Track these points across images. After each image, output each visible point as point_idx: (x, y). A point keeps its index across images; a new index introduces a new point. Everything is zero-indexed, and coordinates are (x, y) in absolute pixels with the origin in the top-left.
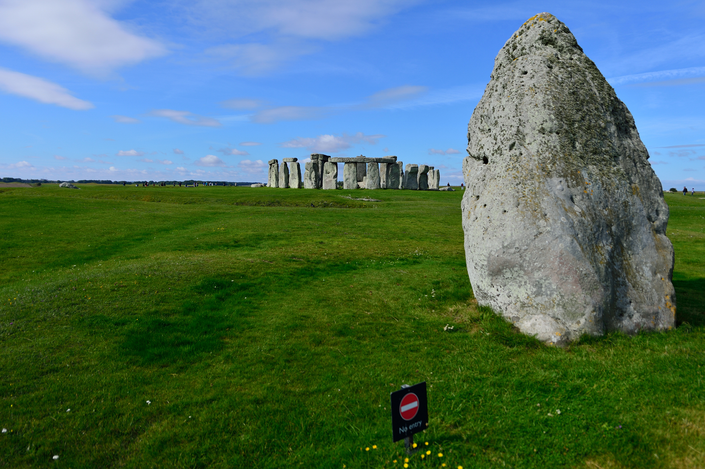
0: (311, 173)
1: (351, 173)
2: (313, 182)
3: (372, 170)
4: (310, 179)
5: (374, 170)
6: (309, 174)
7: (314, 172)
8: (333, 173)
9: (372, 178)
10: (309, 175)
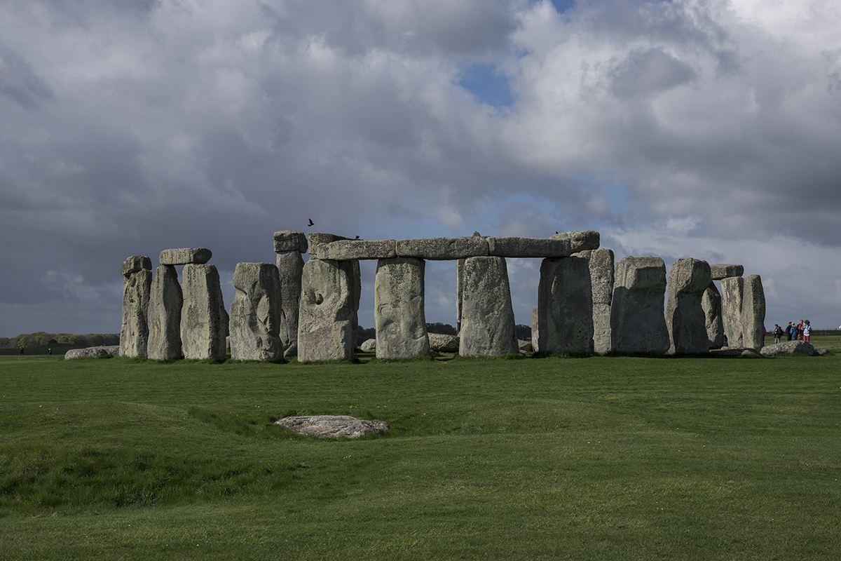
0: (255, 302)
1: (404, 297)
2: (265, 337)
3: (482, 284)
4: (253, 324)
5: (490, 286)
6: (248, 305)
7: (264, 299)
8: (335, 301)
9: (484, 313)
10: (248, 311)
